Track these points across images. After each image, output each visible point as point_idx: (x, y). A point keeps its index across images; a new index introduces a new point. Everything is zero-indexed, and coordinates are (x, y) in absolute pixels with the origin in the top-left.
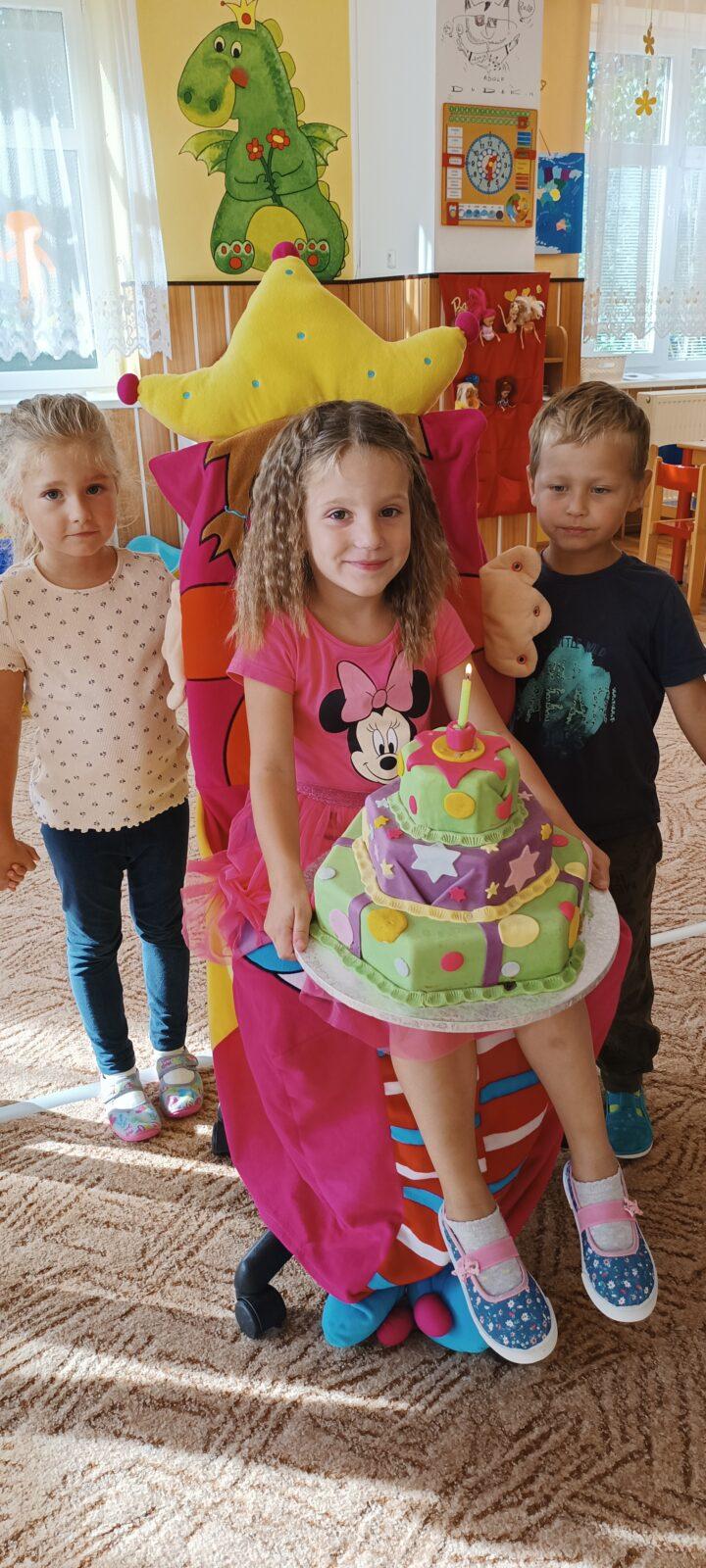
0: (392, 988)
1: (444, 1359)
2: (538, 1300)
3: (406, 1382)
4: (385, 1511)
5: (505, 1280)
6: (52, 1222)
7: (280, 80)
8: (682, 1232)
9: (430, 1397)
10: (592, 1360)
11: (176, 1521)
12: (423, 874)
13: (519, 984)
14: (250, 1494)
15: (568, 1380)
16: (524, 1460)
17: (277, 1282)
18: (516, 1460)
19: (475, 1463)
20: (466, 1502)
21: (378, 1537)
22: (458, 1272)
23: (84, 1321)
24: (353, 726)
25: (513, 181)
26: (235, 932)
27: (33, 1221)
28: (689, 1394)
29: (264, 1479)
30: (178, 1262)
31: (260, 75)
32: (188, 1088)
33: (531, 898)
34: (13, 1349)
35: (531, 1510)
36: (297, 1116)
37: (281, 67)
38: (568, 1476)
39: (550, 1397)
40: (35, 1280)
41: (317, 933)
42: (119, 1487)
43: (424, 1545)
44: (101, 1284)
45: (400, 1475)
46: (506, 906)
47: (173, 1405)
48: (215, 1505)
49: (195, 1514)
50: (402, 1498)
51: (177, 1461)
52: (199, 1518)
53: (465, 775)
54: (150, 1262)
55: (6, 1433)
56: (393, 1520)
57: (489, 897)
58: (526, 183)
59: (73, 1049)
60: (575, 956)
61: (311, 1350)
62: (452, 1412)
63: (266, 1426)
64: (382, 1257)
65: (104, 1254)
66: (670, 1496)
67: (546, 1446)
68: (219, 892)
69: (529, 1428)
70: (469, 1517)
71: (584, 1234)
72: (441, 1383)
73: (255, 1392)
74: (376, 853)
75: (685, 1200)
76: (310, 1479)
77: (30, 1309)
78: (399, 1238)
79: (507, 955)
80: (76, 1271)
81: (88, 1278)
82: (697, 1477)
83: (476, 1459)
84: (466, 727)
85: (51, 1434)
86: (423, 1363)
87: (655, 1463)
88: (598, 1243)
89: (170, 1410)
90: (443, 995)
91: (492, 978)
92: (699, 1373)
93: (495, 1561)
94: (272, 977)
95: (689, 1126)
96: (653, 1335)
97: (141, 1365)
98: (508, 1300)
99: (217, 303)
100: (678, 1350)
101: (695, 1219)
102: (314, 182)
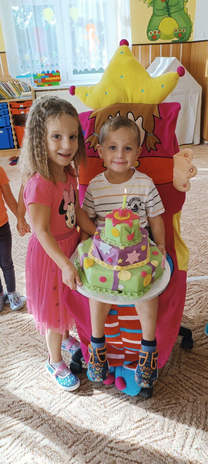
0: (86, 283)
4: (92, 434)
6: (33, 331)
9: (115, 404)
10: (167, 405)
12: (102, 251)
13: (123, 292)
15: (157, 409)
18: (133, 429)
27: (28, 330)
38: (147, 438)
42: (26, 408)
43: (99, 446)
49: (42, 421)
57: (118, 263)
60: (146, 289)
70: (114, 442)
77: (19, 354)
79: (120, 282)
80: (34, 346)
83: (122, 426)
84: (124, 209)
86: (117, 394)
87: (174, 441)
91: (115, 288)
92: (199, 417)
93: (117, 457)
99: (147, 51)
100: (195, 408)
102: (182, 8)
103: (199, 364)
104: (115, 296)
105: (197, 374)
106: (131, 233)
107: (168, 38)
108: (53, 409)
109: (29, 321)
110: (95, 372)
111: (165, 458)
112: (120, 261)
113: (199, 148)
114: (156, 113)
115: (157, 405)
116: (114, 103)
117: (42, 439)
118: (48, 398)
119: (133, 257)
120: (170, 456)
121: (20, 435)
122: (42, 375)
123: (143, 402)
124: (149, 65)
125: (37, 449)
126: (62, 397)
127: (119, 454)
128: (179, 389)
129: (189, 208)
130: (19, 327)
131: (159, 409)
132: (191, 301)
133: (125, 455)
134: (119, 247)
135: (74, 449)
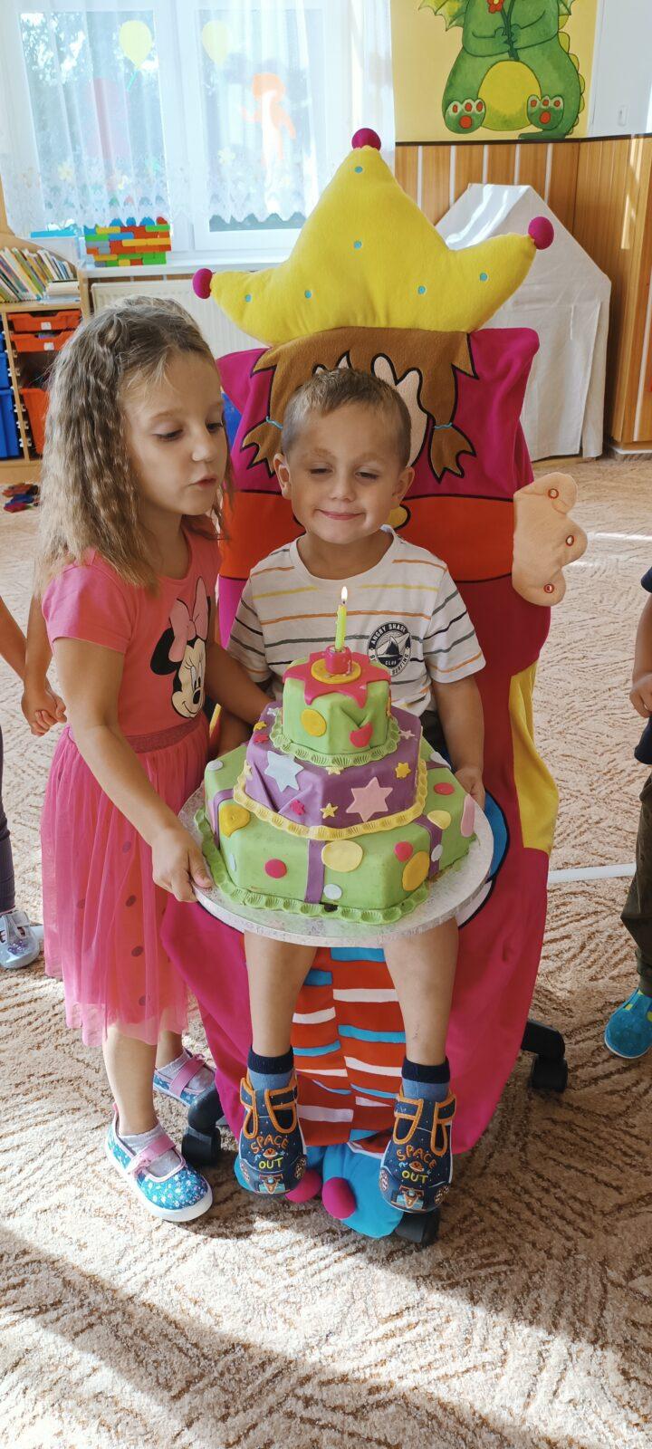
1: (347, 1233)
4: (246, 1356)
8: (620, 1163)
9: (322, 1264)
10: (482, 1266)
11: (72, 1317)
12: (273, 781)
13: (339, 908)
15: (453, 1280)
16: (383, 1344)
18: (377, 1340)
19: (339, 1334)
20: (318, 1366)
21: (231, 1377)
23: (61, 1125)
35: (372, 1391)
38: (417, 1368)
40: (36, 1081)
43: (267, 1395)
45: (272, 1327)
49: (91, 1315)
50: (264, 1348)
51: (92, 1266)
52: (93, 1319)
56: (250, 1366)
57: (324, 817)
60: (412, 899)
62: (337, 1282)
67: (409, 1336)
69: (399, 1315)
70: (315, 1381)
75: (635, 1131)
79: (329, 877)
80: (71, 1081)
82: (538, 1402)
84: (341, 651)
86: (328, 1231)
87: (503, 1378)
92: (581, 1304)
93: (323, 1427)
96: (550, 1256)
99: (442, 164)
100: (569, 1277)
101: (638, 1153)
102: (554, 32)
103: (585, 1140)
104: (315, 920)
105: (577, 1170)
106: (365, 723)
107: (507, 124)
108: (127, 1278)
109: (56, 1001)
110: (262, 1165)
111: (473, 1432)
112: (329, 811)
113: (599, 471)
114: (463, 362)
115: (450, 1266)
116: (332, 324)
117: (88, 1371)
118: (111, 1245)
119: (368, 798)
120: (488, 1426)
121: (20, 1359)
122: (93, 1171)
123: (407, 1258)
124: (448, 208)
125: (74, 1402)
126: (154, 1240)
127: (330, 1419)
128: (522, 1217)
129: (565, 655)
130: (24, 1021)
131: (457, 1278)
132: (565, 944)
133: (350, 1421)
134: (327, 768)
135: (190, 1403)
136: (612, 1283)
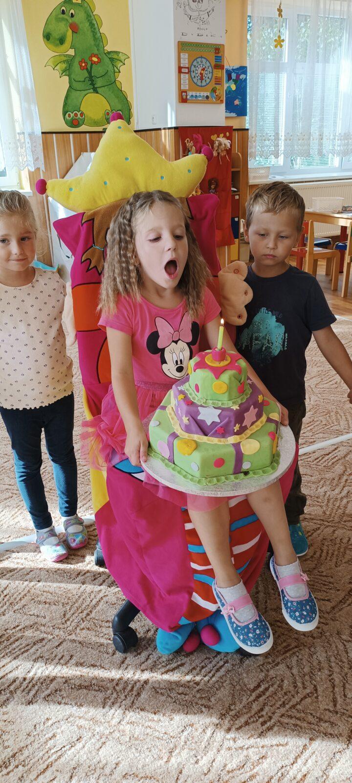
0: (190, 477)
1: (216, 656)
2: (263, 623)
3: (198, 668)
5: (247, 615)
6: (17, 603)
7: (95, 29)
8: (324, 589)
9: (211, 675)
10: (286, 652)
11: (92, 742)
12: (204, 421)
13: (251, 472)
14: (127, 727)
16: (258, 701)
17: (132, 625)
18: (254, 701)
19: (234, 704)
20: (232, 722)
21: (191, 742)
22: (224, 612)
23: (38, 650)
24: (163, 350)
25: (213, 80)
26: (108, 455)
27: (8, 604)
28: (333, 664)
29: (133, 719)
30: (82, 619)
31: (84, 26)
32: (80, 534)
33: (255, 430)
34: (4, 666)
35: (263, 724)
36: (142, 542)
37: (95, 22)
38: (279, 706)
39: (268, 671)
40: (11, 632)
41: (151, 452)
42: (63, 728)
44: (45, 632)
45: (199, 712)
46: (243, 435)
47: (86, 687)
48: (111, 733)
49: (101, 738)
50: (201, 723)
51: (90, 714)
52: (103, 740)
53: (221, 373)
54: (68, 620)
55: (4, 707)
56: (198, 733)
57: (235, 431)
58: (220, 81)
59: (20, 518)
60: (276, 458)
61: (151, 656)
62: (222, 681)
63: (132, 694)
64: (185, 609)
65: (45, 617)
66: (327, 712)
67: (268, 694)
68: (98, 436)
69: (259, 686)
71: (282, 591)
72: (216, 668)
73: (125, 678)
74: (179, 412)
75: (324, 574)
76: (156, 717)
77: (10, 646)
78: (192, 599)
79: (245, 458)
81: (37, 629)
82: (339, 702)
83: (235, 702)
84: (222, 349)
85: (26, 705)
87: (319, 697)
88: (290, 595)
89: (84, 690)
90: (215, 479)
91: (238, 470)
94: (128, 475)
95: (324, 539)
96: (314, 638)
97: (68, 669)
98: (249, 624)
99: (66, 144)
101: (330, 583)
102: (114, 81)
107: (96, 123)
124: (72, 165)
135: (176, 761)
136: (346, 641)
